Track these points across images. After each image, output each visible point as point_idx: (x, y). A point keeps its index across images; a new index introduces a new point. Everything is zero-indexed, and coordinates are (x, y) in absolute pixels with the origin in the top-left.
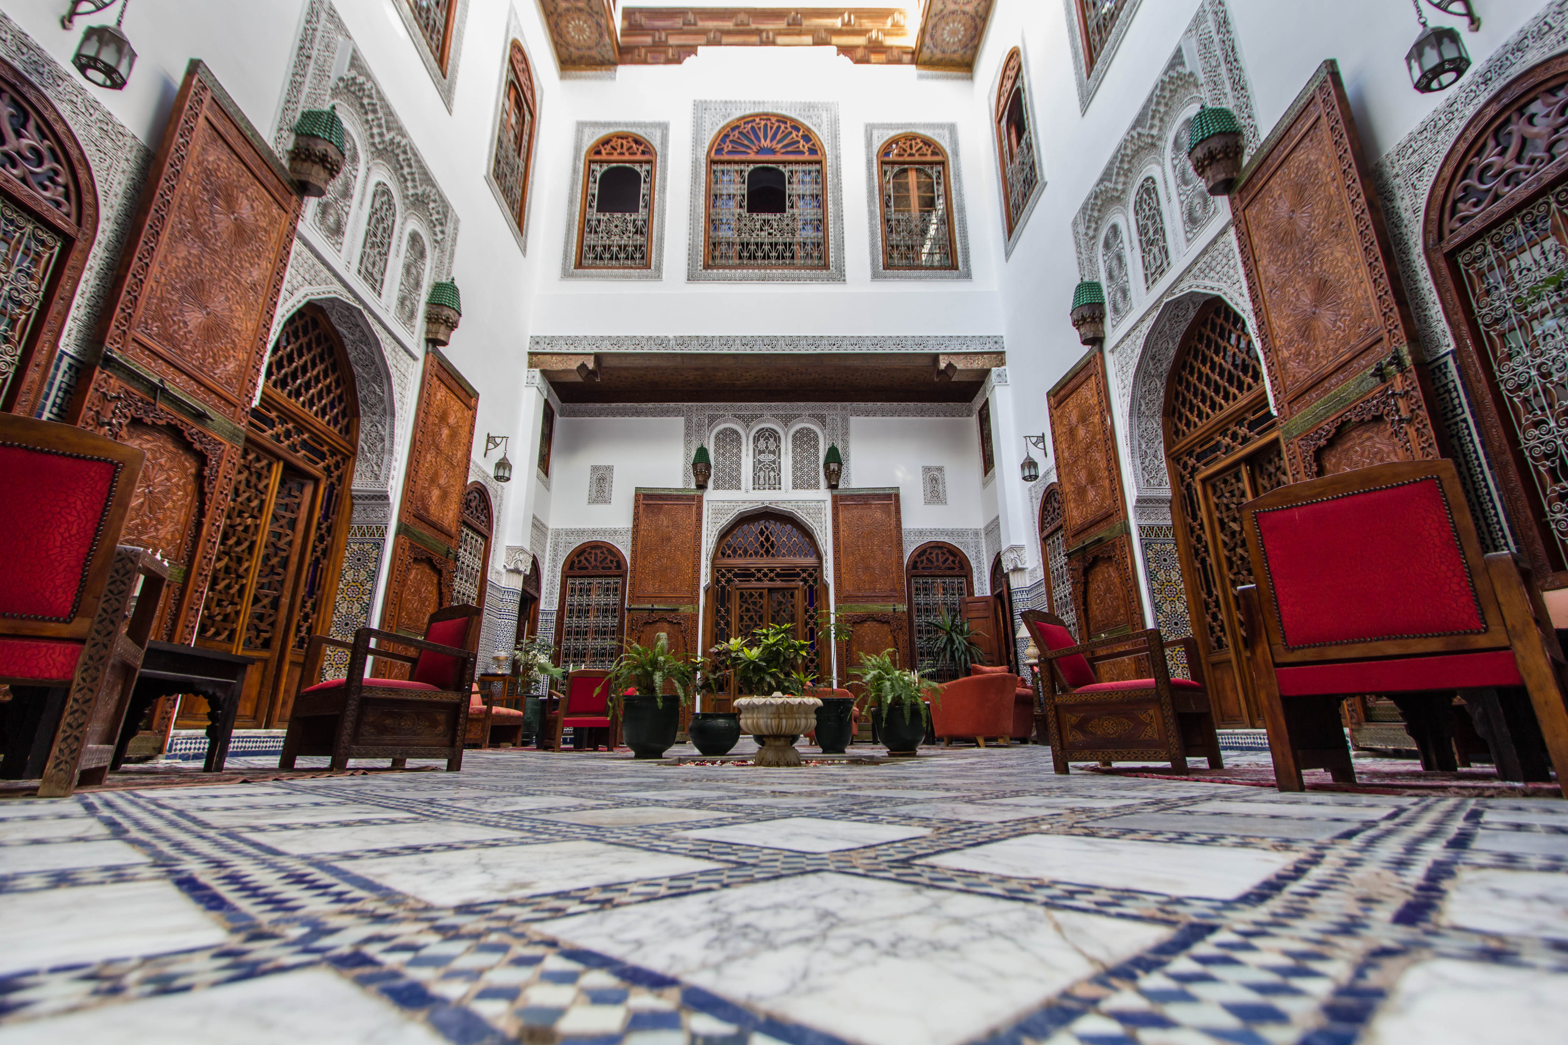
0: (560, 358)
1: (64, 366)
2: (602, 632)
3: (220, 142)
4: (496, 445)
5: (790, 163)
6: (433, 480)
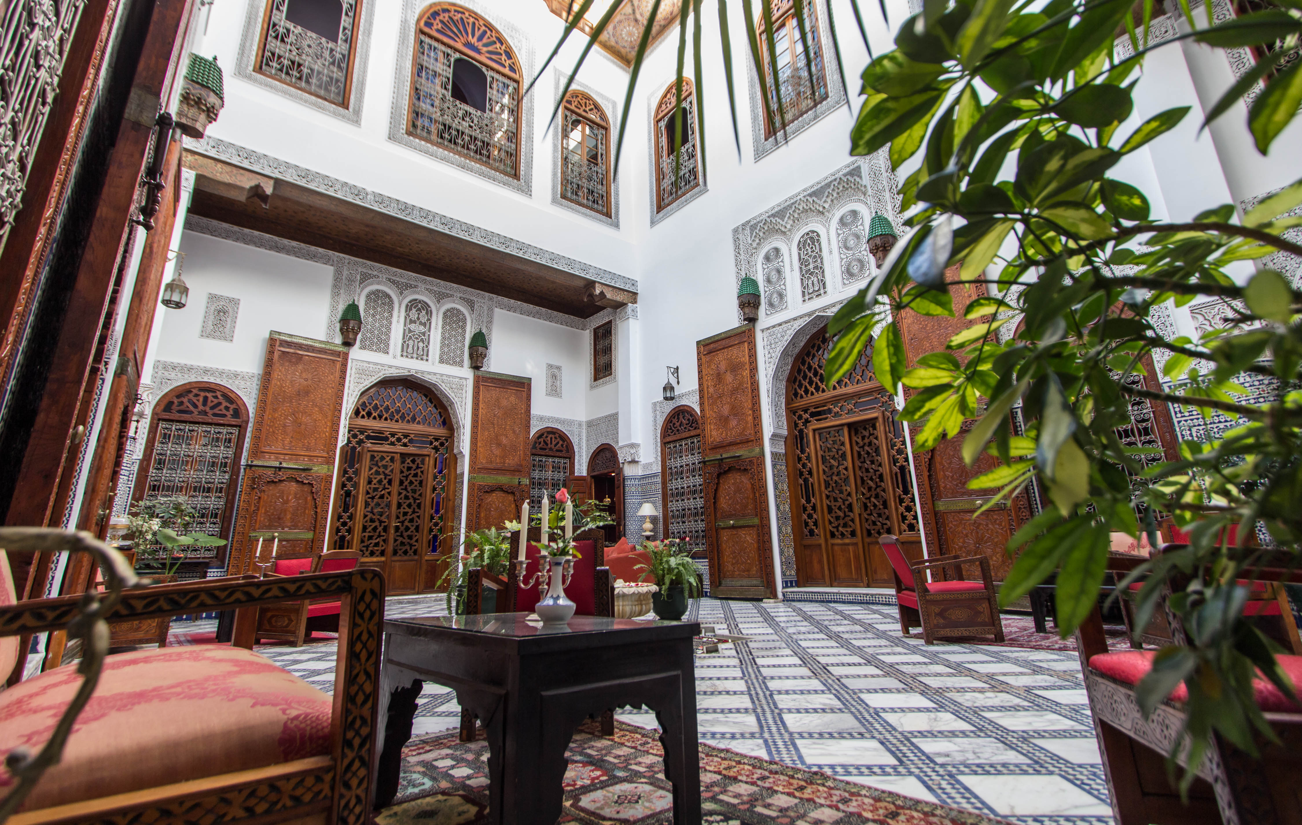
0: (228, 169)
2: (203, 489)
5: (493, 69)
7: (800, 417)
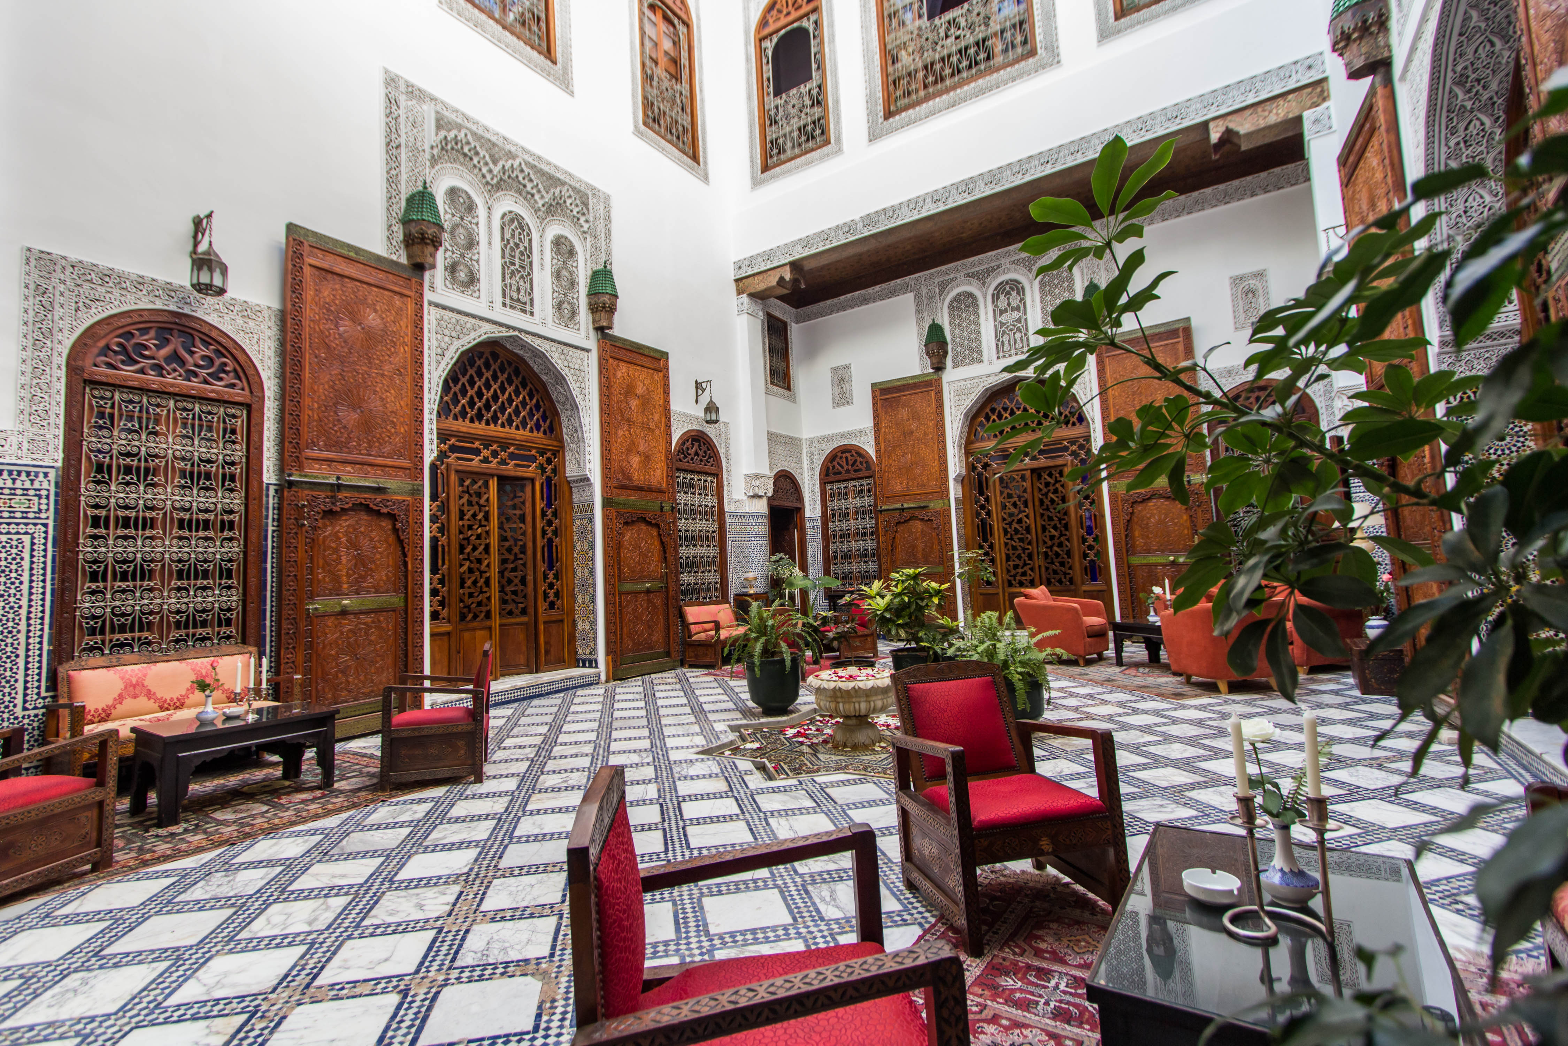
0: (760, 277)
2: (862, 534)
3: (329, 276)
4: (704, 390)
6: (631, 449)
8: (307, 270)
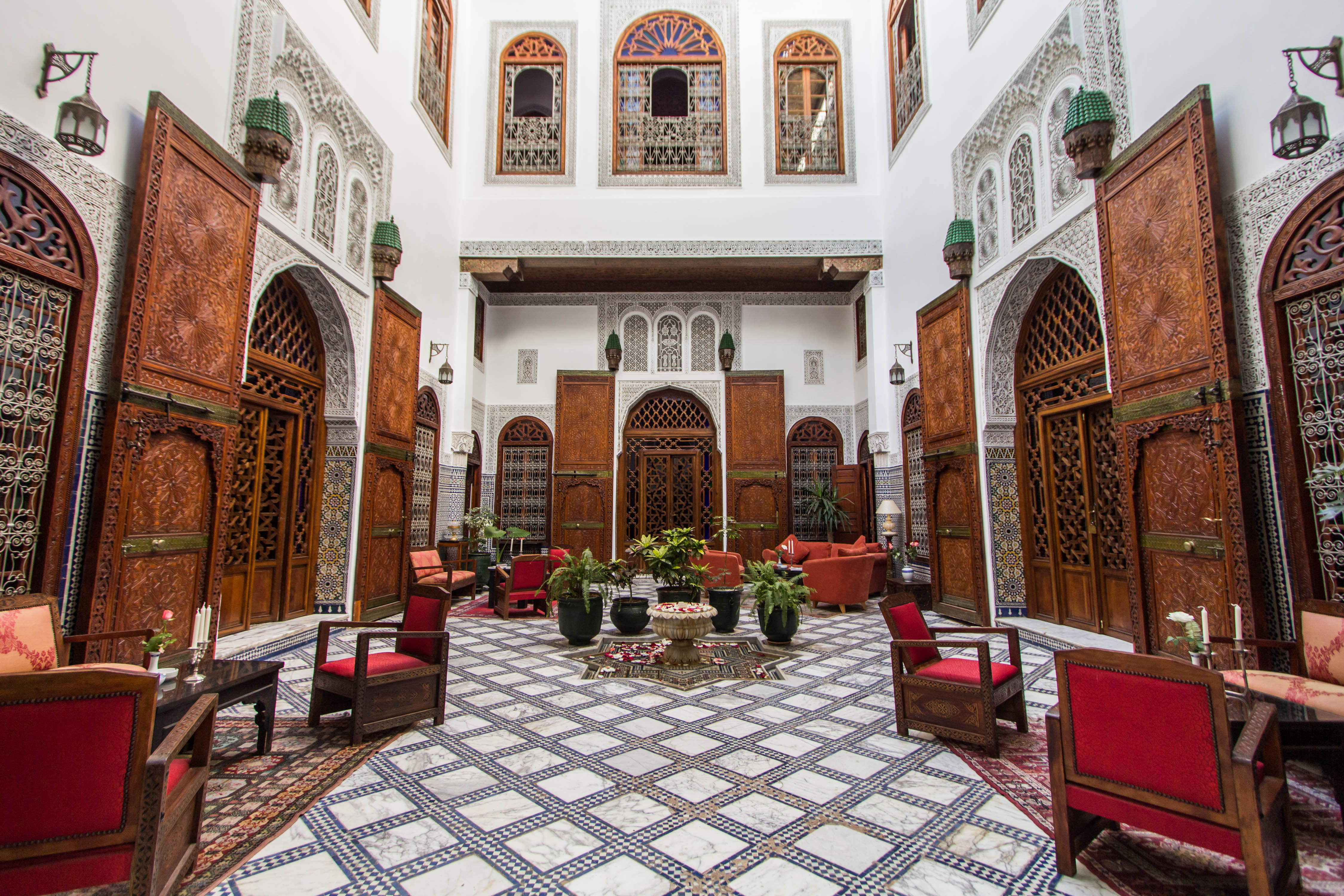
0: (488, 262)
1: (92, 403)
2: (533, 493)
3: (186, 164)
4: (439, 352)
5: (692, 63)
6: (390, 399)
7: (1030, 400)
8: (168, 150)
